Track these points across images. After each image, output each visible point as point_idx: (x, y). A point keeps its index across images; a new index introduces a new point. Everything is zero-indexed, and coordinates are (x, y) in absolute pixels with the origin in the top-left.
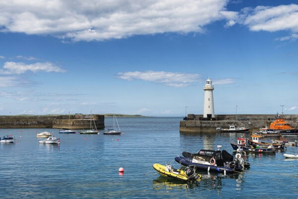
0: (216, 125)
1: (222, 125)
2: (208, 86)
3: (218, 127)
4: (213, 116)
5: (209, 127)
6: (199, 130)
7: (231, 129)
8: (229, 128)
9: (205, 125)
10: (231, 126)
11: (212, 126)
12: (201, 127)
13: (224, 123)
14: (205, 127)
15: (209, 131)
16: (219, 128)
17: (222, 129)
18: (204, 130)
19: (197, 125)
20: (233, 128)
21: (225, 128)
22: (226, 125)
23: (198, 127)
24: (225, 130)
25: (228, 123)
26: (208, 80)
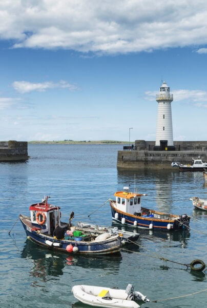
0: (170, 158)
1: (179, 158)
2: (163, 95)
3: (173, 161)
4: (170, 144)
5: (159, 162)
6: (142, 166)
7: (195, 166)
8: (192, 164)
9: (152, 157)
10: (195, 161)
11: (164, 159)
12: (146, 162)
13: (183, 155)
14: (153, 161)
15: (159, 167)
16: (176, 164)
17: (182, 166)
18: (151, 167)
19: (139, 158)
20: (200, 163)
21: (186, 162)
22: (187, 158)
23: (141, 161)
24: (185, 166)
25: (191, 155)
26: (164, 86)
